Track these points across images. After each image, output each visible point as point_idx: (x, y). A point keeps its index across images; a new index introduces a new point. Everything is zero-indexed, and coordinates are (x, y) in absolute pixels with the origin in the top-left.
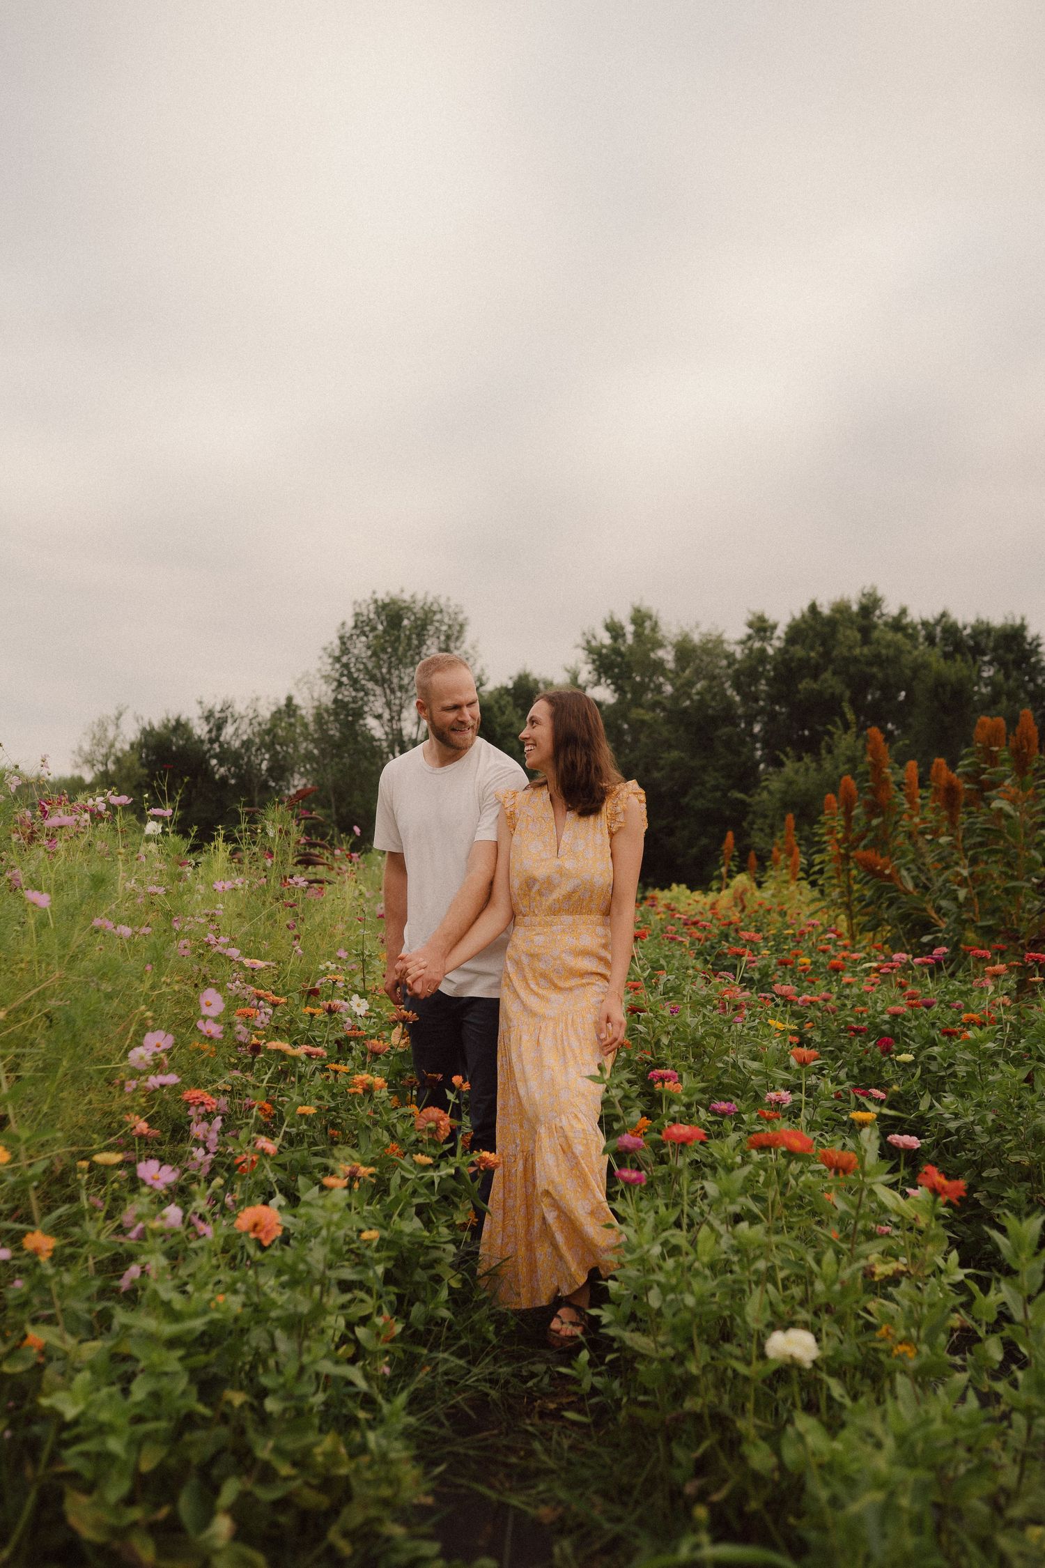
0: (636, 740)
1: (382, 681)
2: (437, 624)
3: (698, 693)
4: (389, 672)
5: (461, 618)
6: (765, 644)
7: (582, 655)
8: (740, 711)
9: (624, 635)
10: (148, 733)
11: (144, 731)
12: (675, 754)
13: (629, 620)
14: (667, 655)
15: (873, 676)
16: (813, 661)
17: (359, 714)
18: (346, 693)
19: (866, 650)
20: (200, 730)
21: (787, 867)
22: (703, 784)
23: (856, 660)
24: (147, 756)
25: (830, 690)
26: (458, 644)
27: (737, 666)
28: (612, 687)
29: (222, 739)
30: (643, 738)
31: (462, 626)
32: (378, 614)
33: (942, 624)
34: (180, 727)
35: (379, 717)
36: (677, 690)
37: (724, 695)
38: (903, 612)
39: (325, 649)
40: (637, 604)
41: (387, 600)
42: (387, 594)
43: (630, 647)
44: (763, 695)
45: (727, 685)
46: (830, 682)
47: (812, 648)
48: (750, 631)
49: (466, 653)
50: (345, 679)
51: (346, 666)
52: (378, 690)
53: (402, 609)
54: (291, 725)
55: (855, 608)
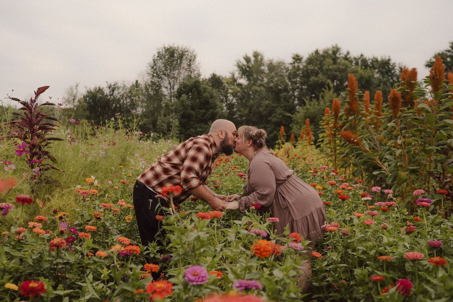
0: (254, 97)
1: (168, 76)
2: (186, 56)
3: (276, 81)
4: (170, 72)
5: (194, 53)
6: (300, 64)
7: (236, 68)
8: (290, 87)
9: (251, 61)
10: (90, 92)
11: (88, 92)
12: (267, 102)
13: (253, 56)
14: (265, 68)
15: (337, 76)
16: (316, 71)
17: (160, 87)
18: (155, 79)
19: (334, 66)
20: (107, 91)
21: (306, 140)
22: (276, 112)
23: (330, 70)
24: (89, 100)
25: (321, 81)
26: (194, 63)
27: (289, 71)
28: (246, 79)
29: (114, 95)
30: (256, 96)
31: (195, 56)
32: (166, 52)
33: (361, 59)
34: (100, 90)
35: (166, 88)
36: (268, 80)
37: (285, 82)
38: (348, 53)
39: (148, 64)
40: (255, 51)
41: (169, 47)
42: (169, 45)
43: (253, 65)
44: (298, 82)
45: (286, 78)
46: (321, 77)
47: (316, 66)
48: (294, 60)
49: (196, 66)
50: (155, 74)
51: (155, 70)
52: (166, 78)
53: (174, 50)
54: (137, 90)
55: (330, 52)
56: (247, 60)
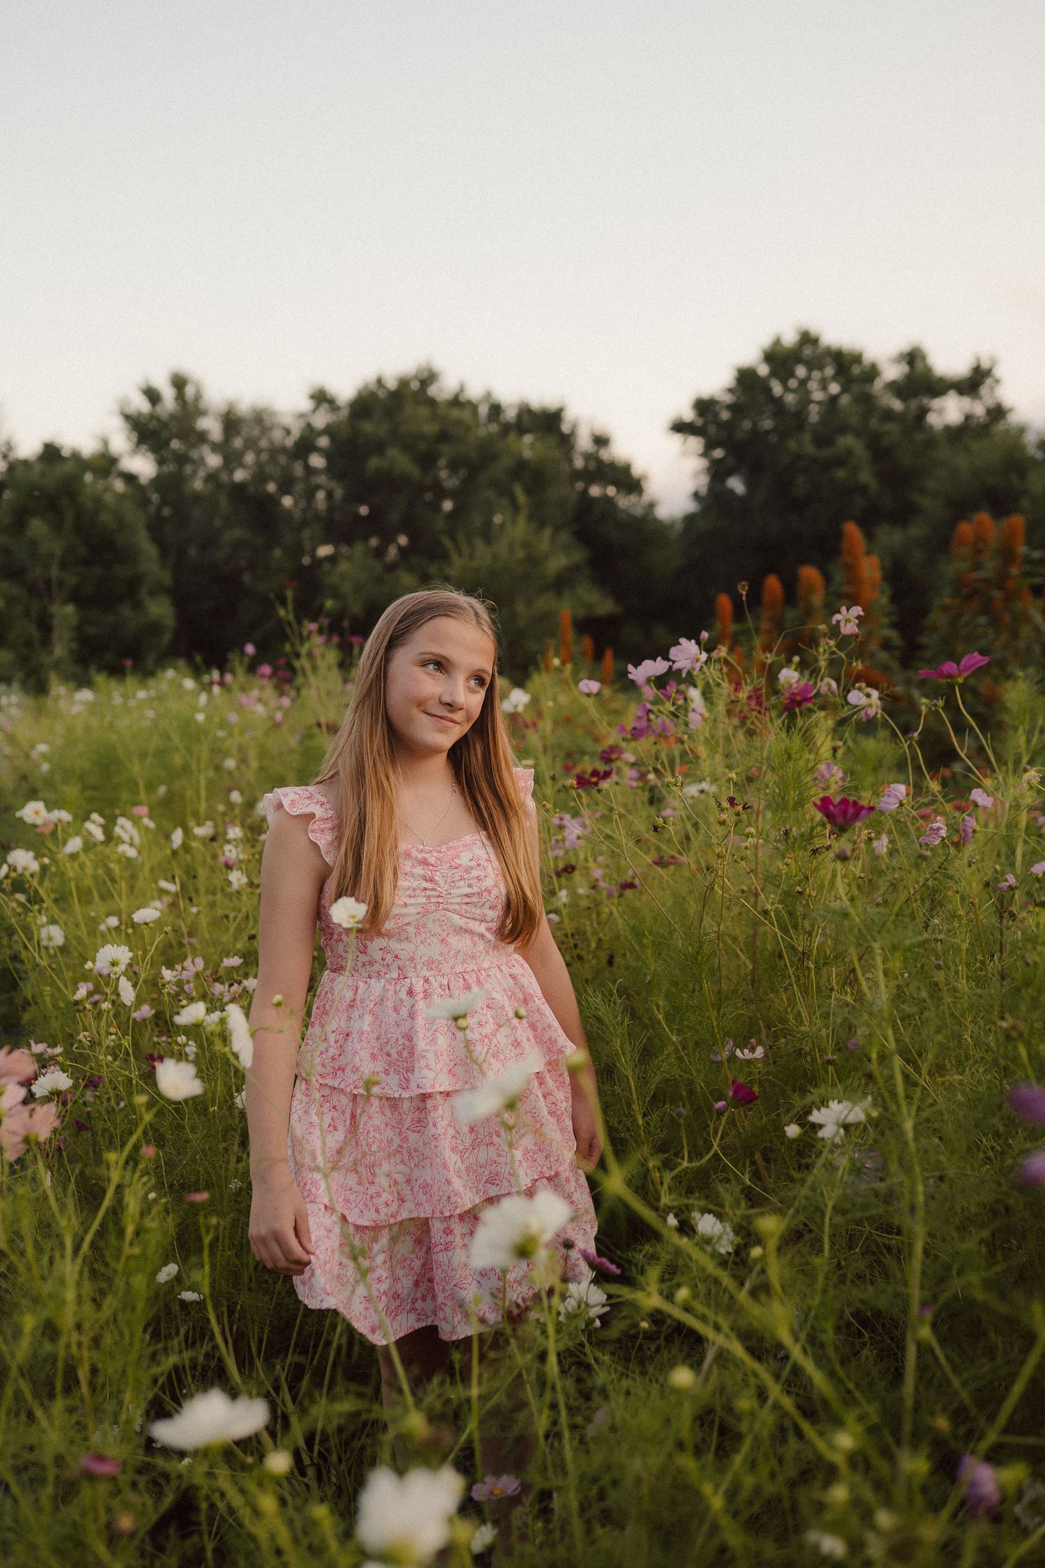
9: (163, 400)
13: (169, 386)
14: (211, 426)
16: (379, 438)
23: (423, 437)
25: (397, 467)
28: (152, 457)
33: (488, 403)
43: (171, 413)
46: (397, 459)
47: (380, 424)
48: (312, 404)
55: (414, 384)
56: (153, 396)
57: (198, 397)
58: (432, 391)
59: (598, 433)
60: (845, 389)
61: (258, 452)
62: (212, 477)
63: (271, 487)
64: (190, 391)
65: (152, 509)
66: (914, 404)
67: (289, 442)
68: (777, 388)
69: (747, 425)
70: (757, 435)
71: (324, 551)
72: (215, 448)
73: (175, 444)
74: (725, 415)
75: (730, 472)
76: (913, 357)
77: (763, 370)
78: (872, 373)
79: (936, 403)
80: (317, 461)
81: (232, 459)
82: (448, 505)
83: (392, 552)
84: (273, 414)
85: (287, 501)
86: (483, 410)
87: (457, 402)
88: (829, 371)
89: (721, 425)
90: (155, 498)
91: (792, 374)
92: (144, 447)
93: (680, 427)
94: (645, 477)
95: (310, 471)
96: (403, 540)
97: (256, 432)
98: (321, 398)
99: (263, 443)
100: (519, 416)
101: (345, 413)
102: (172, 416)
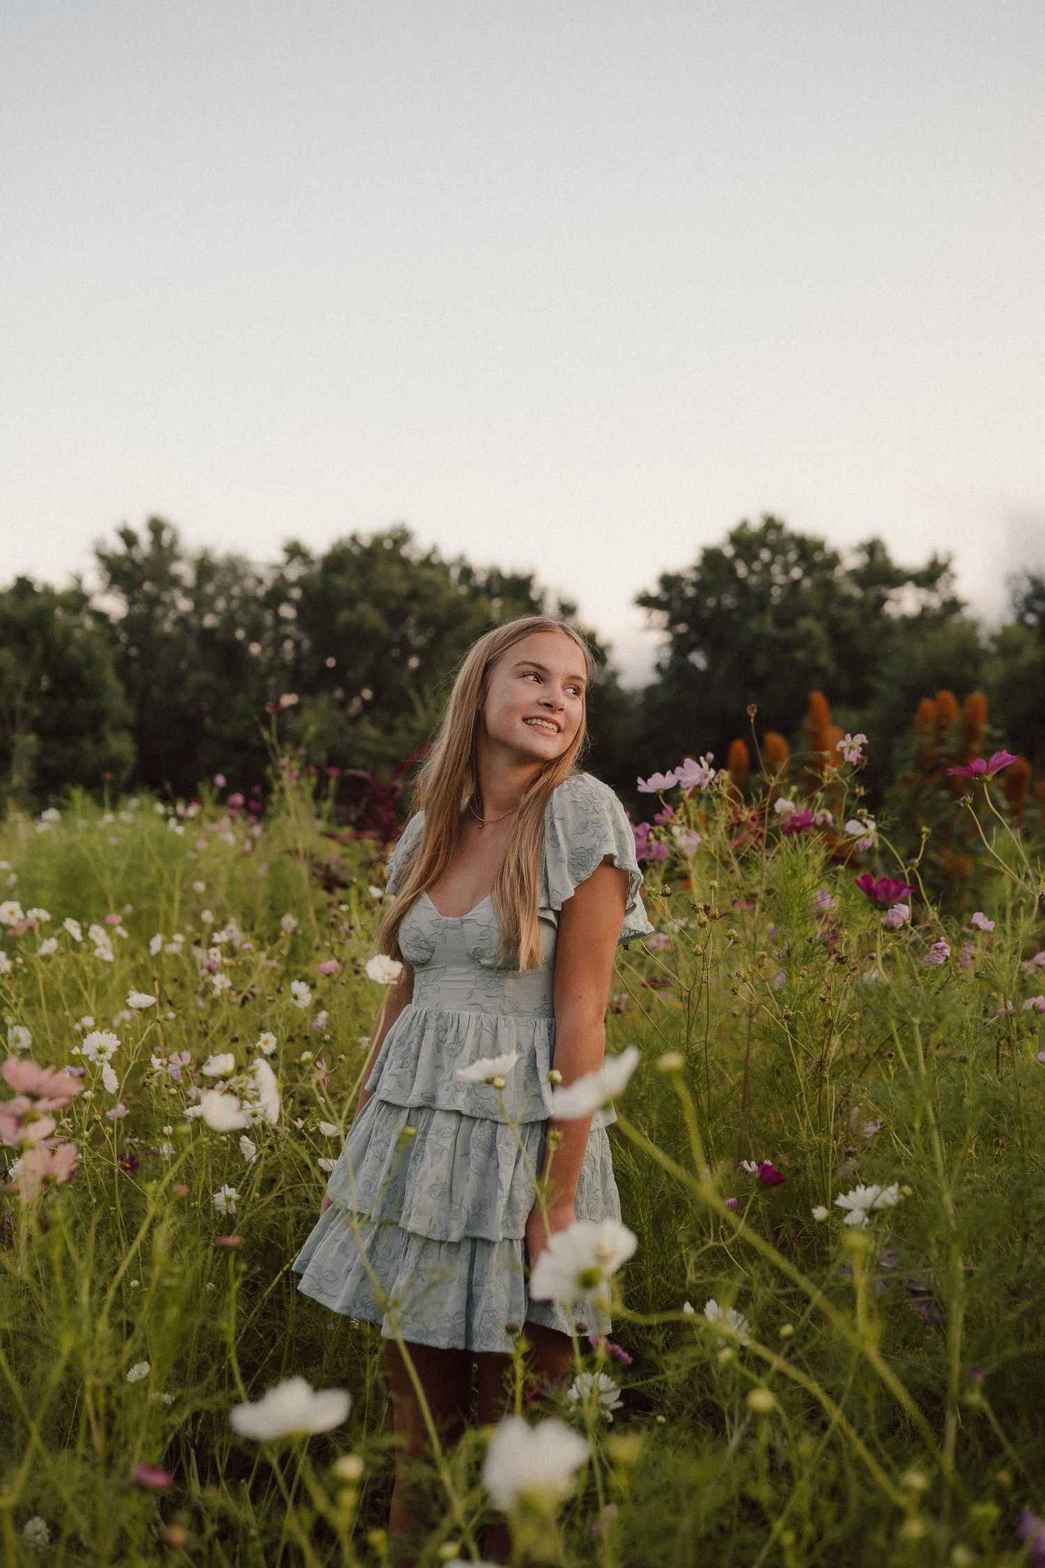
7: (91, 561)
9: (139, 543)
13: (144, 528)
16: (351, 593)
23: (394, 594)
25: (367, 621)
28: (123, 597)
36: (195, 605)
38: (435, 550)
43: (146, 557)
46: (367, 614)
48: (286, 557)
55: (388, 543)
56: (129, 538)
57: (174, 542)
58: (405, 551)
59: (565, 602)
60: (807, 573)
61: (230, 598)
62: (182, 621)
63: (240, 634)
64: (166, 537)
65: (120, 648)
66: (872, 593)
67: (261, 592)
68: (741, 570)
69: (711, 602)
70: (720, 613)
71: (288, 700)
72: (187, 592)
73: (148, 587)
74: (690, 592)
75: (693, 647)
76: (873, 549)
77: (729, 551)
78: (833, 561)
79: (894, 593)
80: (287, 611)
81: (202, 605)
82: (414, 662)
83: (356, 705)
84: (247, 563)
85: (255, 649)
86: (455, 573)
87: (427, 563)
88: (792, 556)
89: (685, 601)
90: (123, 637)
91: (756, 558)
92: (116, 587)
93: (645, 601)
94: (609, 647)
95: (279, 620)
96: (367, 694)
97: (229, 579)
98: (295, 551)
99: (236, 591)
100: (490, 581)
101: (318, 567)
102: (146, 559)
